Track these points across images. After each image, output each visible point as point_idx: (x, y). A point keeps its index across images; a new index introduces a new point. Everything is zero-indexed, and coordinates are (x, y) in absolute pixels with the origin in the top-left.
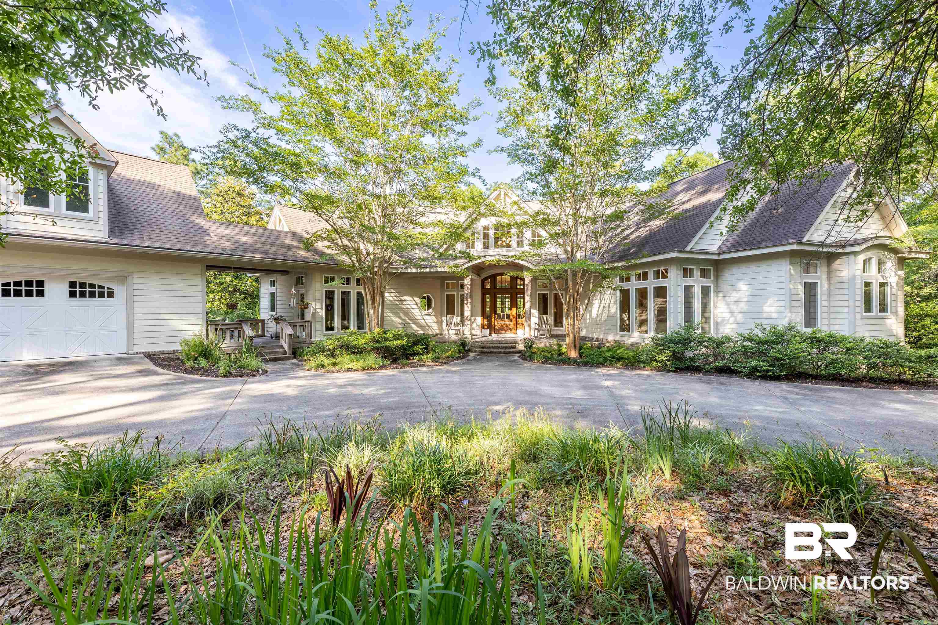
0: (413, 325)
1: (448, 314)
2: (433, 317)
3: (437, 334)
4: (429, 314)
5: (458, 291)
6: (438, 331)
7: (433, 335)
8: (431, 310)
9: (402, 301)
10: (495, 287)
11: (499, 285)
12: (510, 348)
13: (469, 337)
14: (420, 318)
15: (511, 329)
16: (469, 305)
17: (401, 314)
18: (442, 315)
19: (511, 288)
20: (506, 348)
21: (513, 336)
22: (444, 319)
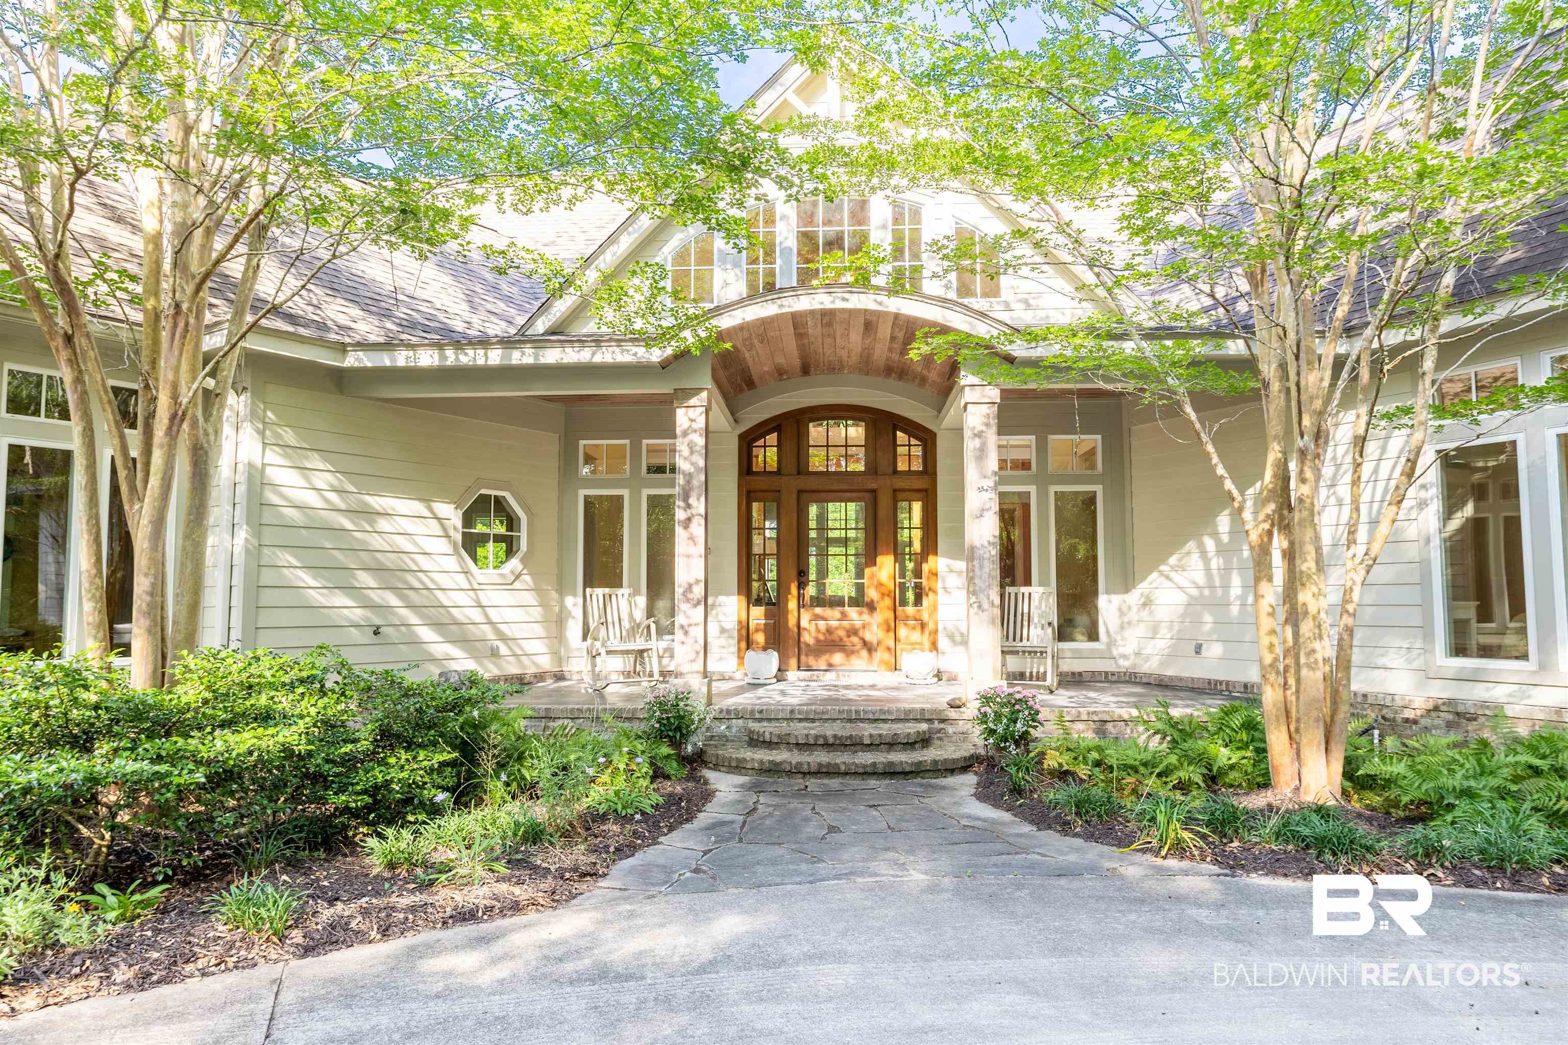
0: (426, 634)
1: (589, 582)
2: (530, 598)
3: (540, 677)
4: (508, 585)
5: (635, 484)
6: (545, 663)
7: (521, 683)
8: (514, 563)
9: (370, 514)
10: (802, 468)
11: (817, 461)
12: (910, 745)
13: (697, 684)
14: (462, 598)
15: (869, 648)
16: (697, 527)
17: (365, 579)
18: (562, 588)
19: (872, 469)
20: (892, 744)
21: (887, 678)
22: (573, 603)
